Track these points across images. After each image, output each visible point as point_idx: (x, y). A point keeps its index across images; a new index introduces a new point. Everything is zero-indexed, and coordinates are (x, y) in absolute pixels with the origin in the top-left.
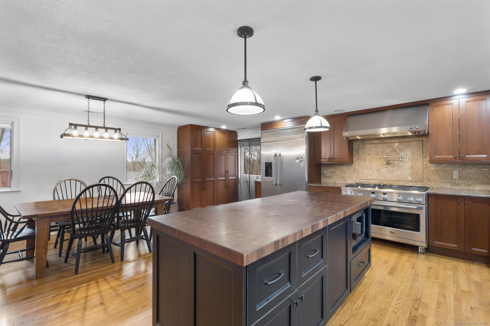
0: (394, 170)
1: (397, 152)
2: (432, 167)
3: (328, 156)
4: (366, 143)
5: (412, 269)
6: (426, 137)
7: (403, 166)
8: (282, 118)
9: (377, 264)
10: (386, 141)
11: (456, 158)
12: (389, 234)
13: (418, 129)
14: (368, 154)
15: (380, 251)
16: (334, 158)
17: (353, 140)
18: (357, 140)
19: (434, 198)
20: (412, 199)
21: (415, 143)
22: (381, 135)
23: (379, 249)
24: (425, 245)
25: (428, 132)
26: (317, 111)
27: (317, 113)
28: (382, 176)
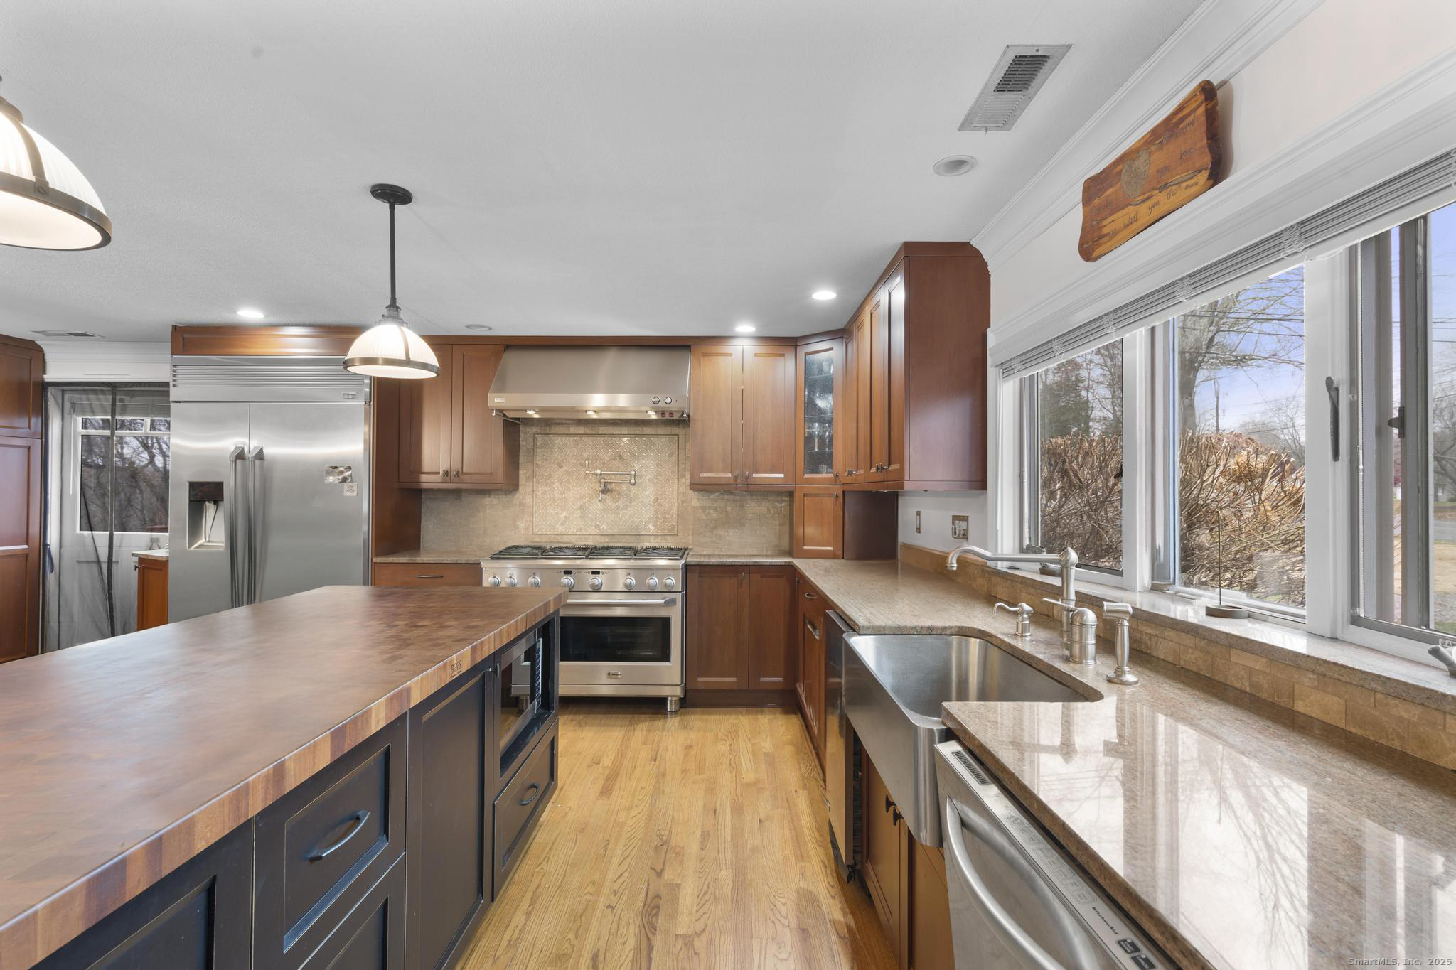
0: (618, 507)
1: (626, 461)
2: (695, 500)
3: (443, 466)
4: (552, 432)
5: (653, 763)
6: (684, 428)
7: (639, 498)
8: (273, 320)
9: (573, 773)
10: (603, 430)
11: (736, 478)
12: (605, 679)
13: (669, 405)
14: (558, 464)
15: (582, 731)
16: (460, 471)
17: (518, 419)
18: (529, 421)
19: (697, 575)
20: (654, 581)
21: (664, 439)
22: (589, 413)
23: (581, 726)
24: (678, 692)
25: (689, 416)
26: (393, 305)
27: (393, 314)
28: (591, 525)
